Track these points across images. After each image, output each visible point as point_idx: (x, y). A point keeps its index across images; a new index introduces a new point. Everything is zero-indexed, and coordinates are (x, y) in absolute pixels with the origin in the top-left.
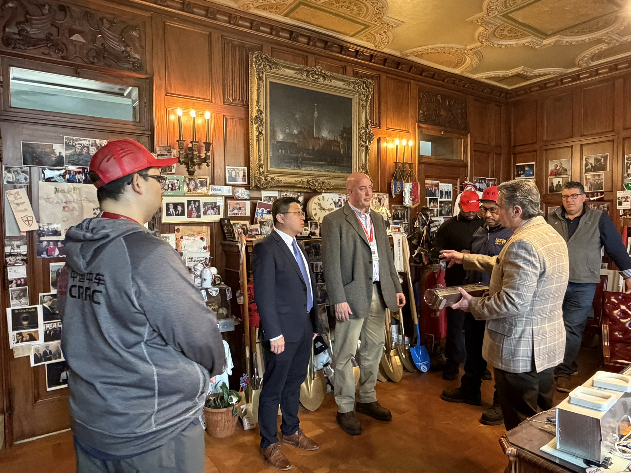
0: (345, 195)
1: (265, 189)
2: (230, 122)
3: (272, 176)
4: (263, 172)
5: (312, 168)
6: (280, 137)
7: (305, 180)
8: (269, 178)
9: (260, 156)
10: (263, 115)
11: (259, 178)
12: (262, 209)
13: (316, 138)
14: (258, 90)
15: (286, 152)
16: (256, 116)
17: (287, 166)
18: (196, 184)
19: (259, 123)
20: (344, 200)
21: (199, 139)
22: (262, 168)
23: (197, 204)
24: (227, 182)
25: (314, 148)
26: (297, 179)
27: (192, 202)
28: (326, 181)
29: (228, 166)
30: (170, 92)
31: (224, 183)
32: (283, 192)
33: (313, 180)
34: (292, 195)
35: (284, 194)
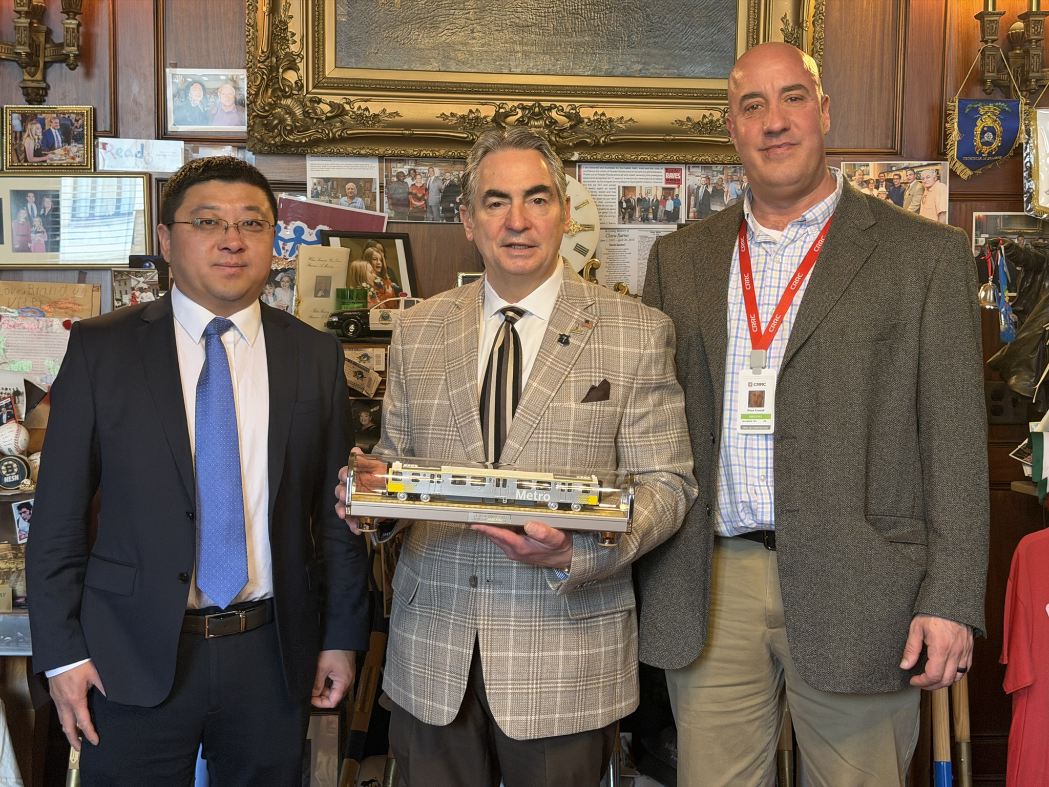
0: (698, 171)
3: (338, 100)
4: (298, 84)
7: (488, 112)
8: (323, 108)
9: (281, 25)
12: (294, 224)
18: (47, 134)
20: (690, 193)
23: (48, 203)
24: (171, 127)
26: (448, 109)
27: (31, 198)
28: (586, 113)
29: (175, 66)
31: (152, 131)
32: (400, 161)
33: (524, 108)
34: (437, 171)
35: (404, 169)
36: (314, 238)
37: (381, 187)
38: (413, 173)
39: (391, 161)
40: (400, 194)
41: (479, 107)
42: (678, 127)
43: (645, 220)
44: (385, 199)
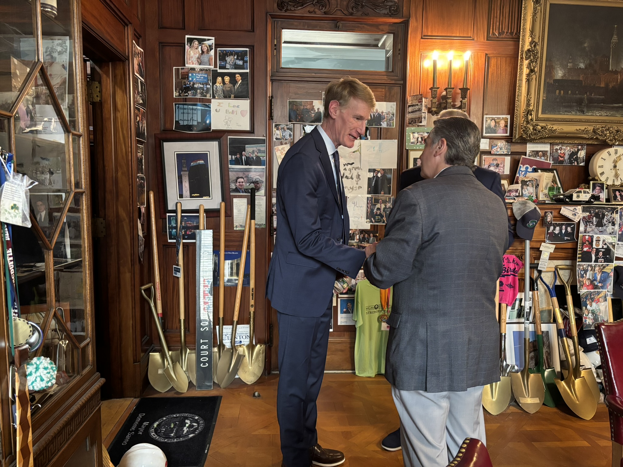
1: (532, 141)
2: (493, 62)
3: (544, 125)
4: (532, 120)
5: (603, 113)
6: (559, 74)
7: (591, 128)
8: (539, 127)
9: (528, 101)
10: (537, 47)
11: (525, 127)
12: (525, 166)
13: (612, 71)
14: (533, 17)
15: (566, 93)
16: (529, 50)
17: (566, 111)
19: (532, 57)
21: (454, 85)
22: (531, 115)
25: (607, 85)
26: (578, 128)
28: (621, 129)
29: (487, 114)
30: (426, 34)
32: (557, 145)
34: (568, 148)
35: (558, 148)
36: (531, 170)
37: (550, 154)
38: (561, 149)
39: (554, 145)
40: (556, 156)
41: (588, 127)
44: (551, 157)
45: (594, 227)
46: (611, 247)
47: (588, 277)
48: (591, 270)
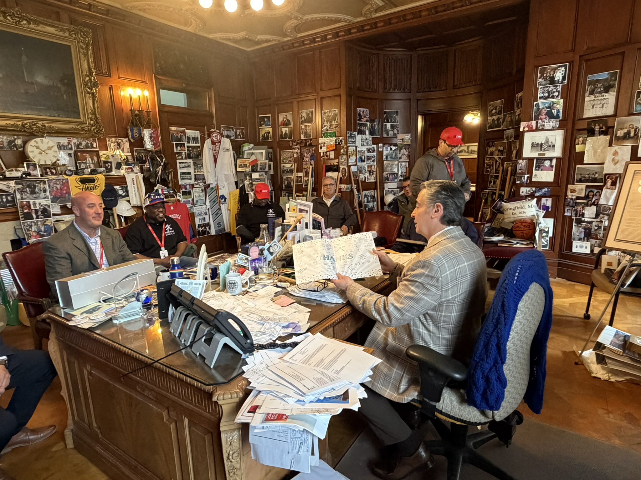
0: (75, 139)
5: (29, 112)
13: (28, 82)
20: (74, 144)
25: (27, 92)
33: (30, 123)
41: (17, 122)
42: (70, 129)
43: (64, 150)
45: (28, 195)
46: (46, 207)
47: (33, 230)
48: (35, 225)
